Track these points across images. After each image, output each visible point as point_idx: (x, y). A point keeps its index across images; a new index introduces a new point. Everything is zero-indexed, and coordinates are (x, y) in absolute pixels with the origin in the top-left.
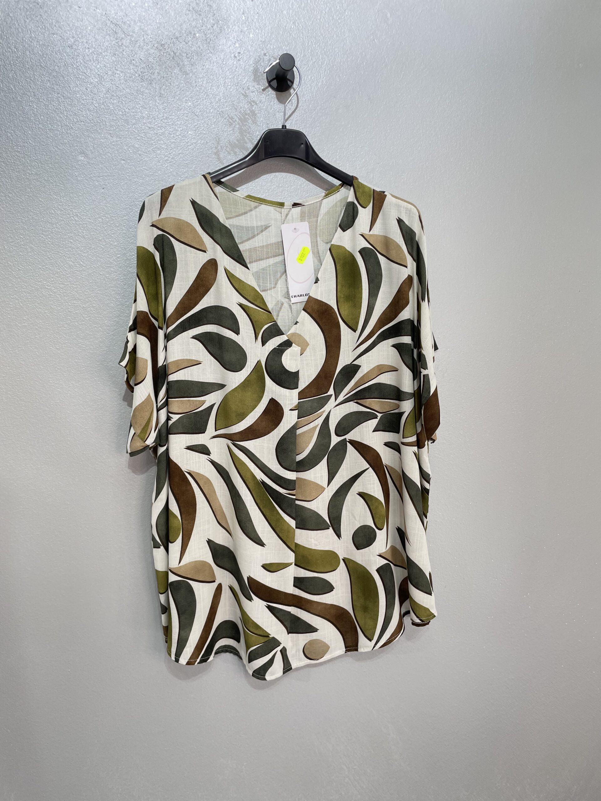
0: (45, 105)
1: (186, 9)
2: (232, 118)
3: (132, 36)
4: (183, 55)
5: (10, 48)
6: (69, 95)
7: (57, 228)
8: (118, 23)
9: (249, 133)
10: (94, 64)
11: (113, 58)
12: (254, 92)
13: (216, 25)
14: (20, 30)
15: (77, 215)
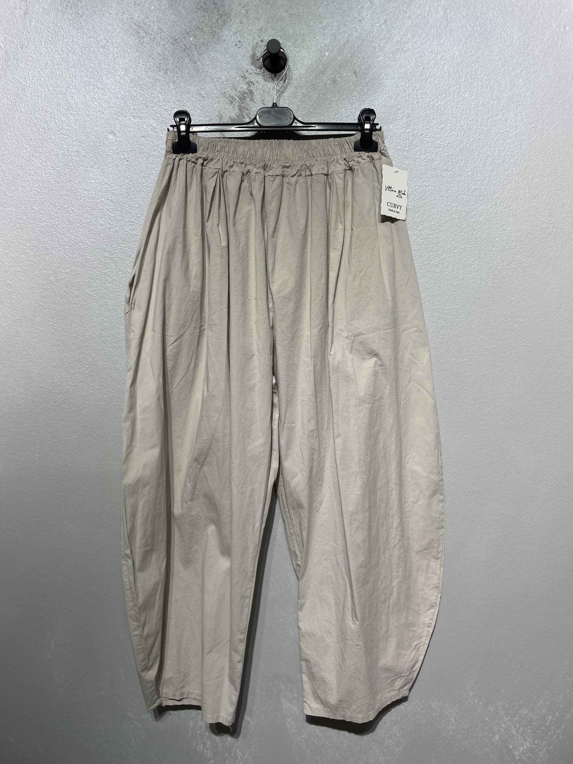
0: (84, 95)
1: (195, 8)
2: (233, 98)
3: (152, 35)
4: (192, 46)
5: (57, 51)
6: (102, 86)
7: (92, 194)
8: (140, 25)
9: (247, 109)
10: (121, 60)
11: (137, 54)
12: (252, 74)
13: (220, 19)
14: (65, 36)
15: (107, 183)
